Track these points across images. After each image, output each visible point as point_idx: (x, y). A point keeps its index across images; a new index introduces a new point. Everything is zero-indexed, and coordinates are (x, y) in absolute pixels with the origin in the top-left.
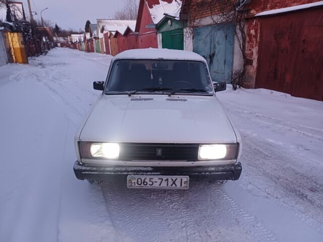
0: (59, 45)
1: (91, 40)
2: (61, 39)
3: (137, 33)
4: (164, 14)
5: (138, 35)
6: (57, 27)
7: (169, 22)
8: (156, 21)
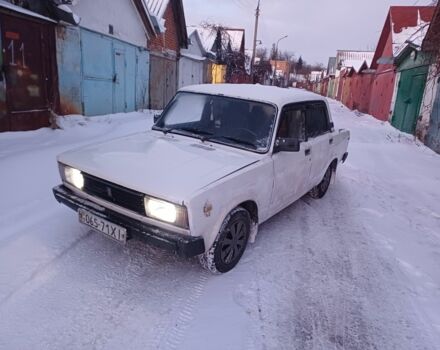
0: (295, 84)
1: (327, 80)
2: (301, 78)
3: (373, 71)
4: (406, 42)
5: (374, 74)
6: (300, 60)
7: (413, 54)
8: (396, 53)
